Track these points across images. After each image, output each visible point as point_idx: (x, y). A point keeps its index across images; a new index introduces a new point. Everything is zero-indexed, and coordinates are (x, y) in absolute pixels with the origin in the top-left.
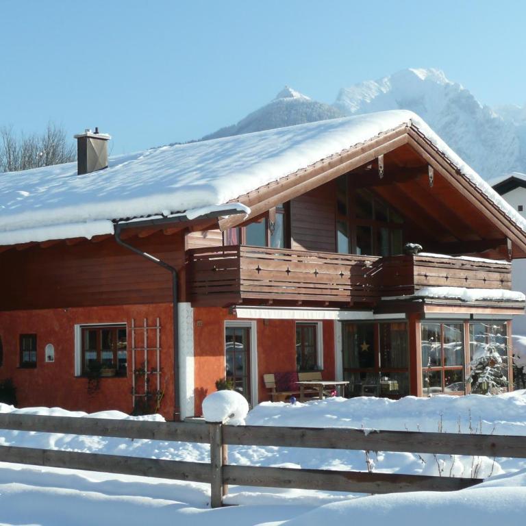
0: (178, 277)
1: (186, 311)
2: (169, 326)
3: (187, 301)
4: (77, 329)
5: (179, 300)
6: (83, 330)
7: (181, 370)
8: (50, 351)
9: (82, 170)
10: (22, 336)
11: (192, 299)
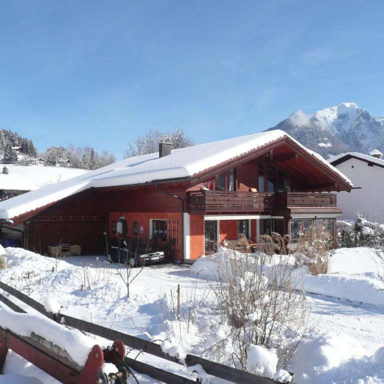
0: (183, 202)
1: (186, 216)
2: (180, 222)
3: (187, 212)
4: (151, 221)
5: (184, 212)
6: (153, 221)
7: (184, 240)
8: (142, 229)
9: (161, 156)
10: (134, 222)
11: (189, 211)
